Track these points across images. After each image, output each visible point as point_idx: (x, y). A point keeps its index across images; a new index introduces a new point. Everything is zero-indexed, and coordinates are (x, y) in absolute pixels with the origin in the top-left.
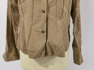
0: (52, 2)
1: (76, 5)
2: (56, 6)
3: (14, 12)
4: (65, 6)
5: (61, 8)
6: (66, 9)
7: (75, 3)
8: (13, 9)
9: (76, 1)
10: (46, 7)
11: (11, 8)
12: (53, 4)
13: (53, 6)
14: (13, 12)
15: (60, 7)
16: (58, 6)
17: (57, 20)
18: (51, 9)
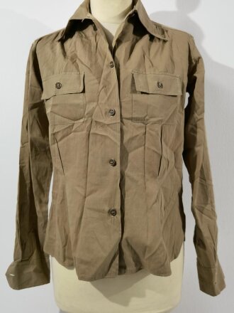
0: (132, 139)
1: (194, 139)
2: (143, 147)
3: (38, 157)
4: (167, 144)
5: (156, 152)
6: (169, 151)
7: (192, 134)
8: (36, 151)
9: (195, 128)
10: (119, 153)
11: (31, 150)
12: (135, 143)
13: (137, 148)
14: (36, 159)
15: (154, 151)
16: (148, 149)
17: (148, 180)
18: (131, 155)
